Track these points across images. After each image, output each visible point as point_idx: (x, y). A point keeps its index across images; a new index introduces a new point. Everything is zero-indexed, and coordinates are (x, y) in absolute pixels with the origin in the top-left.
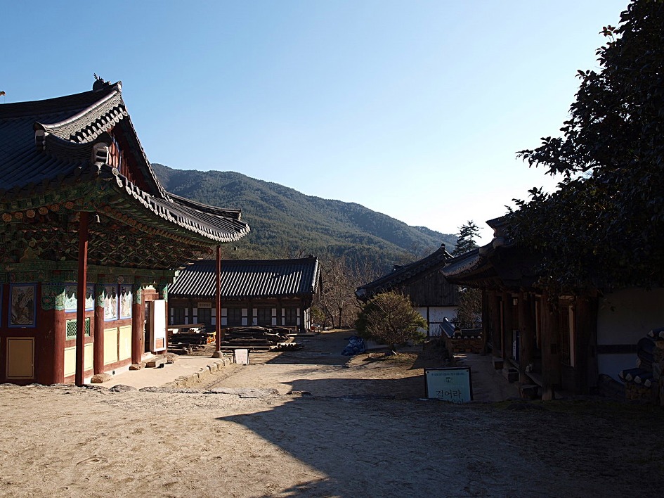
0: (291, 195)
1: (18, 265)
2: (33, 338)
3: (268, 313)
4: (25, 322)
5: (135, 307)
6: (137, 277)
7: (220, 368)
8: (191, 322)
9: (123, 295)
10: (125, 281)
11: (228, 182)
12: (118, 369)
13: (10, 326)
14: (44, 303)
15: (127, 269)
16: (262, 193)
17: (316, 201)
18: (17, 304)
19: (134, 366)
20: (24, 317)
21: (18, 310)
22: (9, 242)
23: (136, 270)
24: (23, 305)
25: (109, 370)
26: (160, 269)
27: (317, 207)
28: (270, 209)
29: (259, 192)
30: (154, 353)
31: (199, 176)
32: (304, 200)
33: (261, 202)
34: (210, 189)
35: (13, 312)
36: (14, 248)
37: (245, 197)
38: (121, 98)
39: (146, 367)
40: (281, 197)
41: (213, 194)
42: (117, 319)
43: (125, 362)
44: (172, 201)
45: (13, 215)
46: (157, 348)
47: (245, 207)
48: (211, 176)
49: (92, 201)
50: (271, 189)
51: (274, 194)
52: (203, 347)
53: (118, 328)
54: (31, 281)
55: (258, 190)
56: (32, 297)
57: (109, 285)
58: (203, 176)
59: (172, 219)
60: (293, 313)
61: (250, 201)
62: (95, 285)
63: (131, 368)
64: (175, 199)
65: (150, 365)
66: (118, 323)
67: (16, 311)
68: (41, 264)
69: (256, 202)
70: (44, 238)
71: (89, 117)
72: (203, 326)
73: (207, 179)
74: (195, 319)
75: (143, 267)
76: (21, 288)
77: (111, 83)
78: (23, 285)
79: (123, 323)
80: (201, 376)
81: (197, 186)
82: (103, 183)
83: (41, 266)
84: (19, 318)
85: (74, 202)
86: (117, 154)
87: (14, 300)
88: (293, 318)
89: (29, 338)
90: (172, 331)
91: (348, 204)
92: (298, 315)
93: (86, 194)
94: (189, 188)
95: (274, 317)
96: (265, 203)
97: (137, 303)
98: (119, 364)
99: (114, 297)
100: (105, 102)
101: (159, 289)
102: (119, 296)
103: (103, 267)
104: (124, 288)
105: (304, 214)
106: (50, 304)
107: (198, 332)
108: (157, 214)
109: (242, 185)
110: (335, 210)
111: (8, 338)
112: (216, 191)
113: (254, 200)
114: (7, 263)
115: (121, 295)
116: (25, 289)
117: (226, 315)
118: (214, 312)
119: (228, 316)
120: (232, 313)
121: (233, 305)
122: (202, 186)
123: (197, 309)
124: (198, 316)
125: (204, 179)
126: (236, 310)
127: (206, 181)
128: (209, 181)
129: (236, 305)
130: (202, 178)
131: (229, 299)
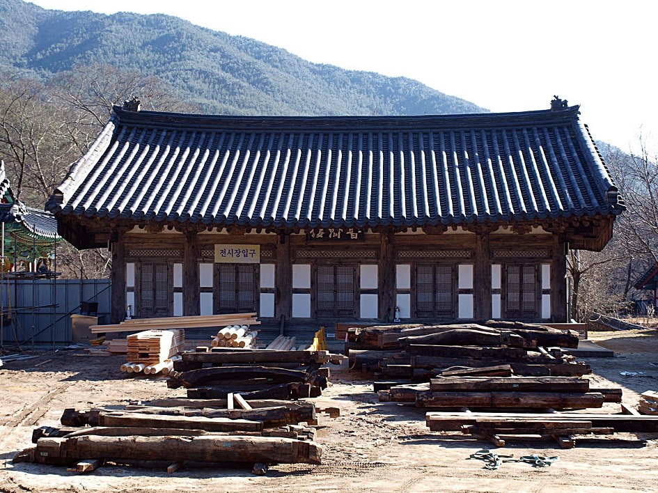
0: (281, 61)
3: (443, 278)
8: (193, 308)
11: (155, 34)
16: (223, 56)
17: (329, 72)
27: (332, 84)
28: (241, 87)
29: (218, 55)
31: (96, 22)
32: (307, 72)
33: (222, 74)
34: (120, 48)
37: (189, 64)
40: (260, 64)
41: (126, 59)
47: (191, 83)
48: (121, 22)
50: (240, 48)
51: (247, 58)
55: (216, 50)
58: (107, 22)
60: (529, 278)
61: (201, 72)
69: (213, 74)
73: (113, 28)
74: (207, 299)
81: (93, 43)
88: (529, 297)
91: (393, 80)
92: (546, 284)
94: (78, 46)
95: (467, 291)
96: (229, 75)
105: (308, 98)
109: (183, 40)
110: (368, 91)
112: (132, 51)
113: (209, 69)
117: (309, 287)
118: (268, 275)
119: (314, 290)
120: (326, 278)
121: (330, 254)
122: (104, 42)
123: (212, 265)
124: (216, 290)
125: (107, 28)
126: (340, 269)
127: (111, 32)
128: (117, 32)
129: (339, 254)
130: (103, 27)
131: (320, 235)
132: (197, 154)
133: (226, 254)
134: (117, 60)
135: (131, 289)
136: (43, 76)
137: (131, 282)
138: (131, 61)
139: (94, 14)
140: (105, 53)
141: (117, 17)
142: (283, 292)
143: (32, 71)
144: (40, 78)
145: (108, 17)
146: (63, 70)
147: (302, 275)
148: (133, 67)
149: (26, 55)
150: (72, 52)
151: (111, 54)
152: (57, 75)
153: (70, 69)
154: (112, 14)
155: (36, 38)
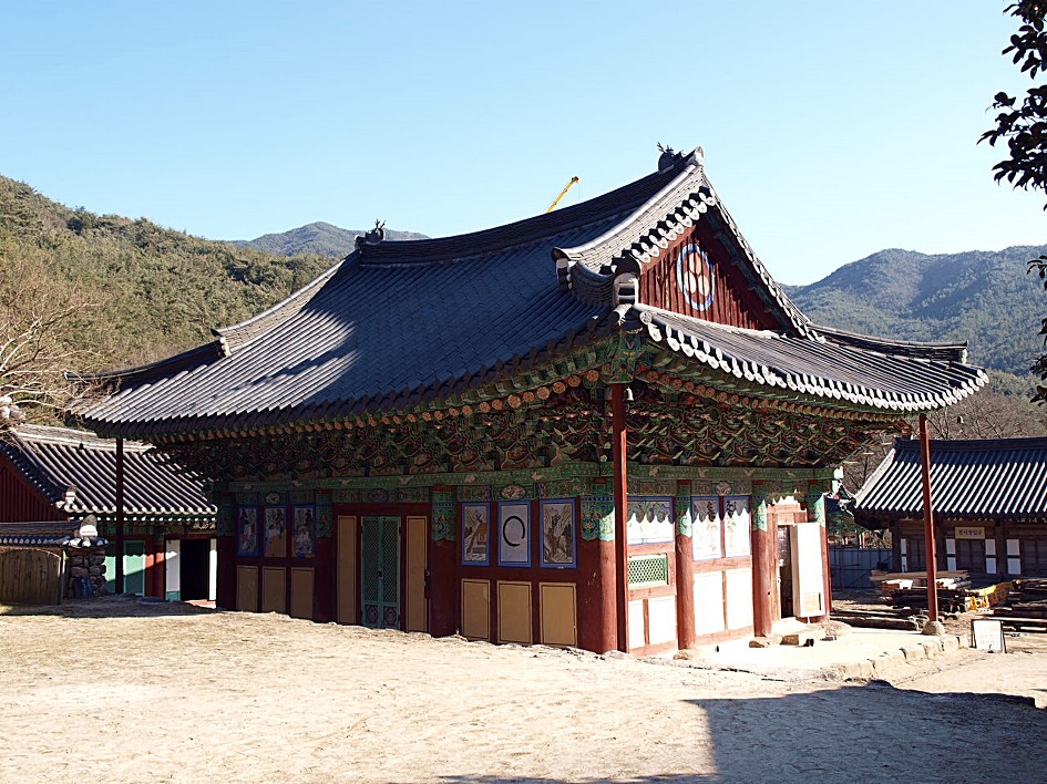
1: (547, 470)
2: (574, 585)
4: (563, 560)
5: (756, 537)
6: (756, 483)
7: (931, 655)
8: (943, 566)
9: (730, 515)
10: (733, 491)
12: (726, 642)
13: (543, 565)
14: (584, 530)
15: (735, 470)
18: (551, 531)
19: (759, 640)
20: (560, 550)
21: (553, 541)
22: (533, 436)
23: (753, 470)
24: (558, 532)
25: (709, 643)
26: (802, 466)
30: (804, 620)
31: (984, 262)
35: (546, 543)
36: (540, 444)
38: (703, 176)
39: (782, 643)
42: (720, 556)
43: (740, 632)
44: (822, 340)
45: (521, 396)
46: (806, 610)
48: (1011, 257)
49: (623, 366)
52: (955, 618)
53: (724, 573)
54: (566, 495)
56: (570, 521)
57: (701, 498)
58: (995, 260)
59: (773, 379)
62: (674, 499)
63: (754, 645)
64: (829, 336)
65: (788, 641)
66: (724, 563)
67: (551, 542)
68: (575, 468)
70: (571, 428)
71: (644, 221)
72: (964, 576)
73: (1003, 265)
74: (952, 562)
75: (767, 465)
76: (556, 506)
77: (685, 153)
78: (556, 501)
79: (733, 564)
80: (878, 666)
82: (630, 338)
83: (575, 472)
84: (554, 553)
85: (598, 370)
86: (706, 272)
87: (546, 526)
89: (569, 584)
90: (898, 585)
93: (613, 357)
94: (966, 289)
97: (758, 530)
98: (728, 634)
99: (712, 518)
100: (674, 189)
101: (807, 504)
102: (722, 517)
103: (687, 469)
104: (732, 502)
106: (592, 530)
107: (952, 587)
108: (739, 375)
111: (541, 584)
114: (534, 469)
115: (727, 515)
116: (559, 507)
117: (1018, 554)
118: (991, 547)
119: (1022, 556)
120: (1030, 548)
121: (1031, 533)
122: (993, 282)
123: (953, 540)
124: (957, 556)
125: (997, 267)
126: (1040, 543)
127: (1001, 270)
128: (1008, 269)
129: (1038, 533)
130: (992, 264)
131: (1023, 520)
132: (953, 468)
133: (963, 533)
134: (1009, 299)
135: (904, 555)
136: (930, 325)
137: (904, 551)
138: (1025, 299)
139: (981, 253)
140: (995, 294)
141: (1007, 252)
142: (1002, 557)
143: (918, 320)
144: (926, 328)
145: (997, 254)
146: (949, 317)
147: (1013, 546)
148: (1027, 305)
149: (910, 305)
150: (960, 296)
151: (1002, 294)
152: (944, 323)
153: (959, 315)
154: (1001, 250)
155: (920, 286)
